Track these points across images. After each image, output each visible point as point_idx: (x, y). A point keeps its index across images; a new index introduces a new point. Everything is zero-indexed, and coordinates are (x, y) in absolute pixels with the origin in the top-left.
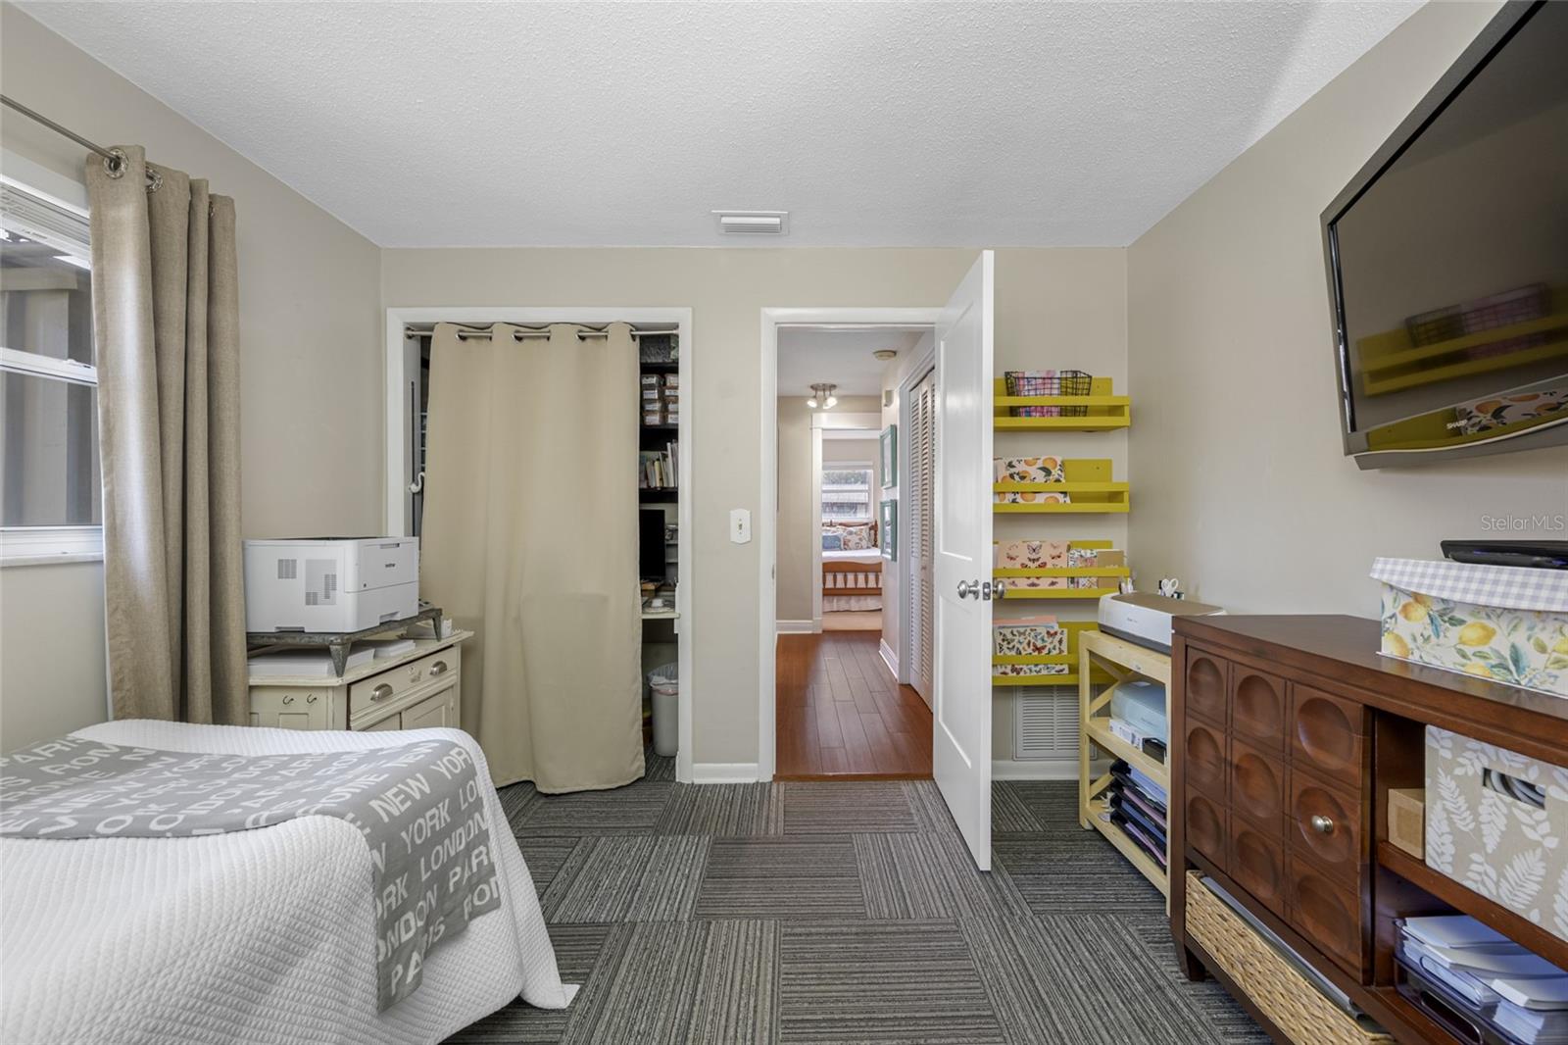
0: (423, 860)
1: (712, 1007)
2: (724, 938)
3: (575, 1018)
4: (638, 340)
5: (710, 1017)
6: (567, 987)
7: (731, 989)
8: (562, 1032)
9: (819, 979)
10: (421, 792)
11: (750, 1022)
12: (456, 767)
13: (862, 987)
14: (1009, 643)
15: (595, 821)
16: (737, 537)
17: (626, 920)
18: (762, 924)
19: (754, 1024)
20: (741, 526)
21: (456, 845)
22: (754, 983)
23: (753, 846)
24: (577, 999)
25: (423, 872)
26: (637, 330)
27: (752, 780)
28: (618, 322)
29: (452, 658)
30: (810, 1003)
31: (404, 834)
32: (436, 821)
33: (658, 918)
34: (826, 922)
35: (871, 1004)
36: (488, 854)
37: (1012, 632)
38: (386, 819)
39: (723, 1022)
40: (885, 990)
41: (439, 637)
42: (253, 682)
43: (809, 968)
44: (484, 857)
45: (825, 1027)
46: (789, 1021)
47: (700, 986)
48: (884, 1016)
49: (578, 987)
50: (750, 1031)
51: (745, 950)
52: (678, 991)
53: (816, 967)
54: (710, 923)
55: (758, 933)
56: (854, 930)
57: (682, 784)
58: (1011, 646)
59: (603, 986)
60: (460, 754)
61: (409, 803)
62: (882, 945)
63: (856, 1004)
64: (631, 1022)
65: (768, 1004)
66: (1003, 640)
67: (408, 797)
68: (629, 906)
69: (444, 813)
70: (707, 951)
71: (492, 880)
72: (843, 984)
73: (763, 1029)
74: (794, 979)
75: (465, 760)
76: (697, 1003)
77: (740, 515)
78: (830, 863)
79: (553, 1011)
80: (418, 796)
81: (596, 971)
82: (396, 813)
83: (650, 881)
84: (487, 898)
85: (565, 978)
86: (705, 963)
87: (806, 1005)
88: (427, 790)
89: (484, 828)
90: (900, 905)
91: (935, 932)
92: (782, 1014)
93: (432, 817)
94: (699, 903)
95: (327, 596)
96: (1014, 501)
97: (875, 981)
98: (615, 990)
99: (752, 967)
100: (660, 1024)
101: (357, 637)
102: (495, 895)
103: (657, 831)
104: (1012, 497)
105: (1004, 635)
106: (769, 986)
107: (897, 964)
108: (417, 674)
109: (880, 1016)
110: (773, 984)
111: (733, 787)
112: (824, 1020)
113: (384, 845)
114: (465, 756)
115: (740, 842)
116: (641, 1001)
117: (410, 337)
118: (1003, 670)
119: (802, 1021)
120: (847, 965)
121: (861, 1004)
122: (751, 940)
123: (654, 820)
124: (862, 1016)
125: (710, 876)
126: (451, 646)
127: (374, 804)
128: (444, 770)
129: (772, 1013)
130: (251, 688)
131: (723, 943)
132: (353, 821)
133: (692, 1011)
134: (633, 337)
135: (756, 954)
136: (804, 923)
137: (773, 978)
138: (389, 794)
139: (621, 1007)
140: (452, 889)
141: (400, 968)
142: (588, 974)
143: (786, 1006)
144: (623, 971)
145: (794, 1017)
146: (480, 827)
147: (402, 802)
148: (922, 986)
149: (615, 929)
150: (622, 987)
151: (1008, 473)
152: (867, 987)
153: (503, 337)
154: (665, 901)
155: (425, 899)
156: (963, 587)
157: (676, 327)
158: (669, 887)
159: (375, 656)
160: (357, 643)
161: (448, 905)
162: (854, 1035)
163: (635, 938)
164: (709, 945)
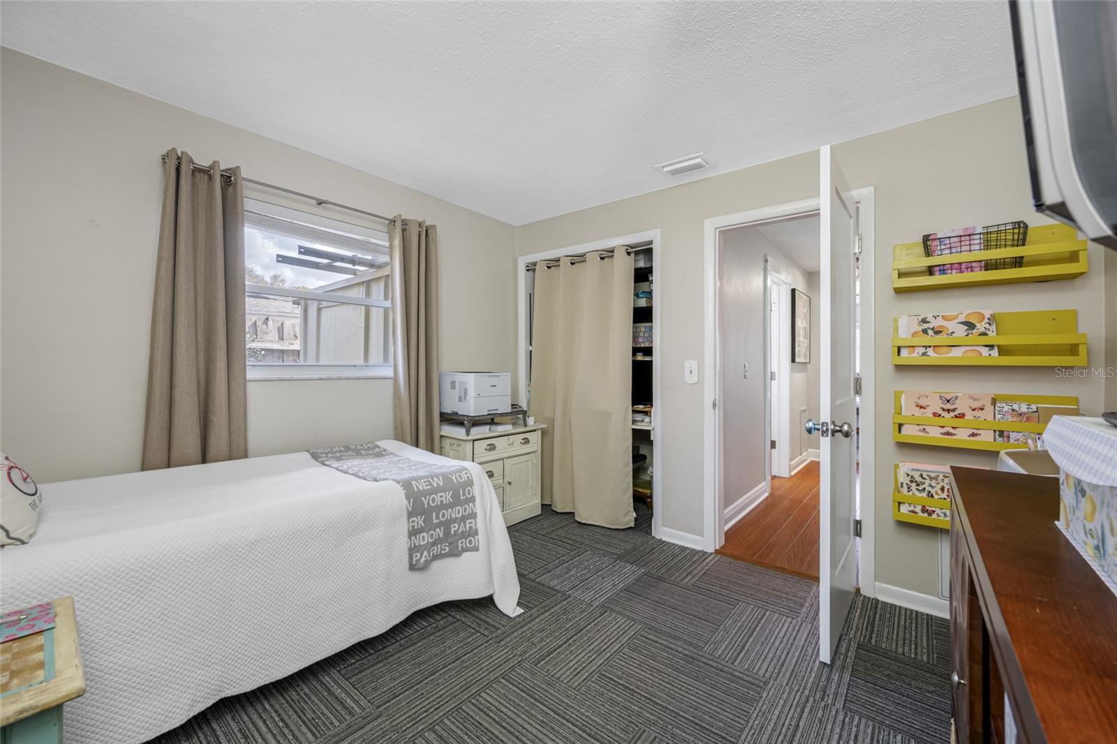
0: (434, 514)
1: (572, 649)
2: (607, 621)
3: (513, 623)
4: (633, 255)
5: (568, 652)
6: (518, 608)
7: (588, 646)
8: (504, 626)
9: (639, 665)
10: (438, 483)
11: (584, 665)
12: (461, 478)
13: (661, 682)
14: (918, 485)
15: (592, 542)
16: (691, 379)
17: (567, 593)
18: (633, 625)
19: (585, 667)
20: (691, 371)
21: (456, 513)
22: (602, 650)
23: (666, 584)
24: (519, 616)
25: (434, 518)
26: (632, 248)
27: (699, 548)
28: (618, 246)
29: (535, 438)
30: (623, 673)
31: (423, 498)
32: (444, 499)
33: (583, 599)
34: (672, 641)
35: (658, 693)
36: (475, 524)
37: (921, 476)
38: (416, 490)
39: (571, 658)
40: (673, 691)
41: (525, 425)
42: (442, 434)
43: (639, 657)
44: (473, 525)
45: (620, 688)
46: (604, 675)
47: (575, 637)
48: (659, 702)
49: (523, 611)
50: (580, 668)
51: (613, 632)
52: (563, 634)
53: (643, 659)
54: (606, 612)
55: (627, 628)
56: (686, 652)
57: (654, 538)
58: (921, 488)
59: (534, 616)
60: (466, 473)
61: (430, 487)
62: (697, 668)
63: (649, 688)
64: (533, 635)
65: (601, 662)
66: (912, 482)
67: (430, 484)
68: (574, 588)
69: (449, 497)
70: (593, 624)
71: (476, 537)
72: (651, 674)
73: (588, 671)
74: (625, 659)
75: (468, 477)
76: (567, 644)
77: (691, 364)
78: (707, 611)
79: (507, 616)
80: (435, 485)
81: (536, 608)
82: (421, 488)
83: (594, 580)
84: (473, 544)
85: (519, 604)
86: (586, 629)
87: (620, 673)
88: (441, 484)
89: (475, 511)
90: (733, 653)
91: (742, 680)
92: (604, 671)
93: (441, 497)
94: (609, 599)
95: (465, 398)
96: (924, 354)
97: (673, 683)
98: (537, 620)
99: (608, 642)
100: (544, 643)
101: (476, 418)
102: (477, 545)
103: (619, 558)
104: (923, 350)
105: (912, 477)
106: (608, 655)
107: (696, 682)
108: (512, 441)
109: (657, 701)
110: (611, 655)
111: (683, 549)
112: (623, 685)
113: (412, 500)
114: (469, 475)
115: (662, 579)
116: (544, 630)
117: (528, 270)
118: (912, 508)
119: (611, 679)
120: (663, 667)
121: (651, 689)
122: (620, 629)
123: (622, 552)
124: (646, 695)
125: (626, 590)
126: (535, 431)
127: (414, 483)
128: (454, 479)
129: (598, 667)
130: (441, 436)
131: (604, 624)
132: (402, 486)
133: (561, 646)
134: (629, 254)
135: (616, 637)
136: (658, 635)
137: (614, 652)
138: (422, 481)
139: (534, 628)
140: (452, 533)
141: (418, 555)
142: (532, 608)
143: (609, 668)
144: (547, 614)
145: (608, 675)
146: (472, 511)
147: (426, 486)
148: (701, 702)
149: (559, 595)
150: (541, 620)
151: (920, 328)
152: (664, 684)
153: (565, 263)
154: (593, 592)
155: (435, 531)
156: (811, 424)
157: (651, 242)
158: (600, 587)
159: (490, 430)
160: (477, 422)
161: (450, 540)
162: (632, 701)
163: (565, 602)
164: (596, 622)
